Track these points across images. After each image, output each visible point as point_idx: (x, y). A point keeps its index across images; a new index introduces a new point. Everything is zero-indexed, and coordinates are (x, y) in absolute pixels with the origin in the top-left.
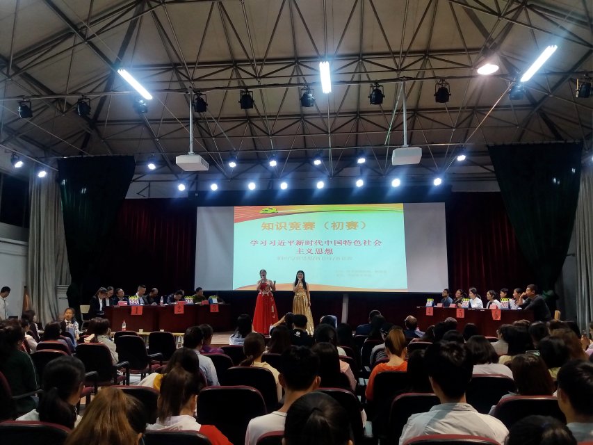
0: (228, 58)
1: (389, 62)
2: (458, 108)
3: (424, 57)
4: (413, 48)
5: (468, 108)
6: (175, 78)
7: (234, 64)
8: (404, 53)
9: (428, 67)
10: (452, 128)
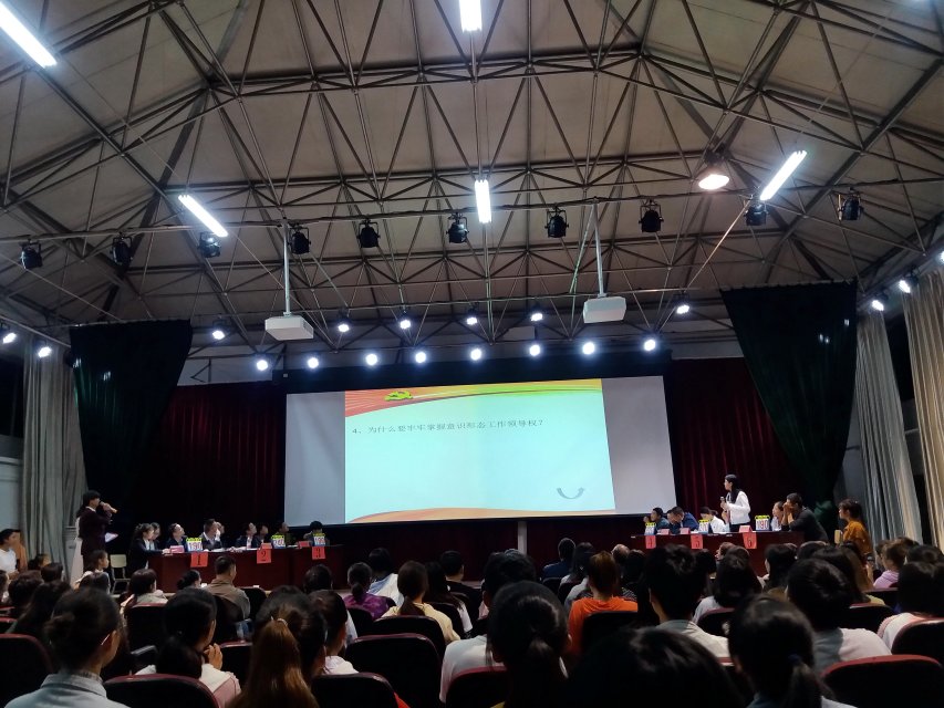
0: (333, 171)
1: (571, 174)
2: (675, 236)
3: (621, 165)
4: (605, 153)
5: (690, 235)
6: (253, 203)
7: (342, 180)
8: (591, 159)
9: (627, 179)
10: (667, 266)
